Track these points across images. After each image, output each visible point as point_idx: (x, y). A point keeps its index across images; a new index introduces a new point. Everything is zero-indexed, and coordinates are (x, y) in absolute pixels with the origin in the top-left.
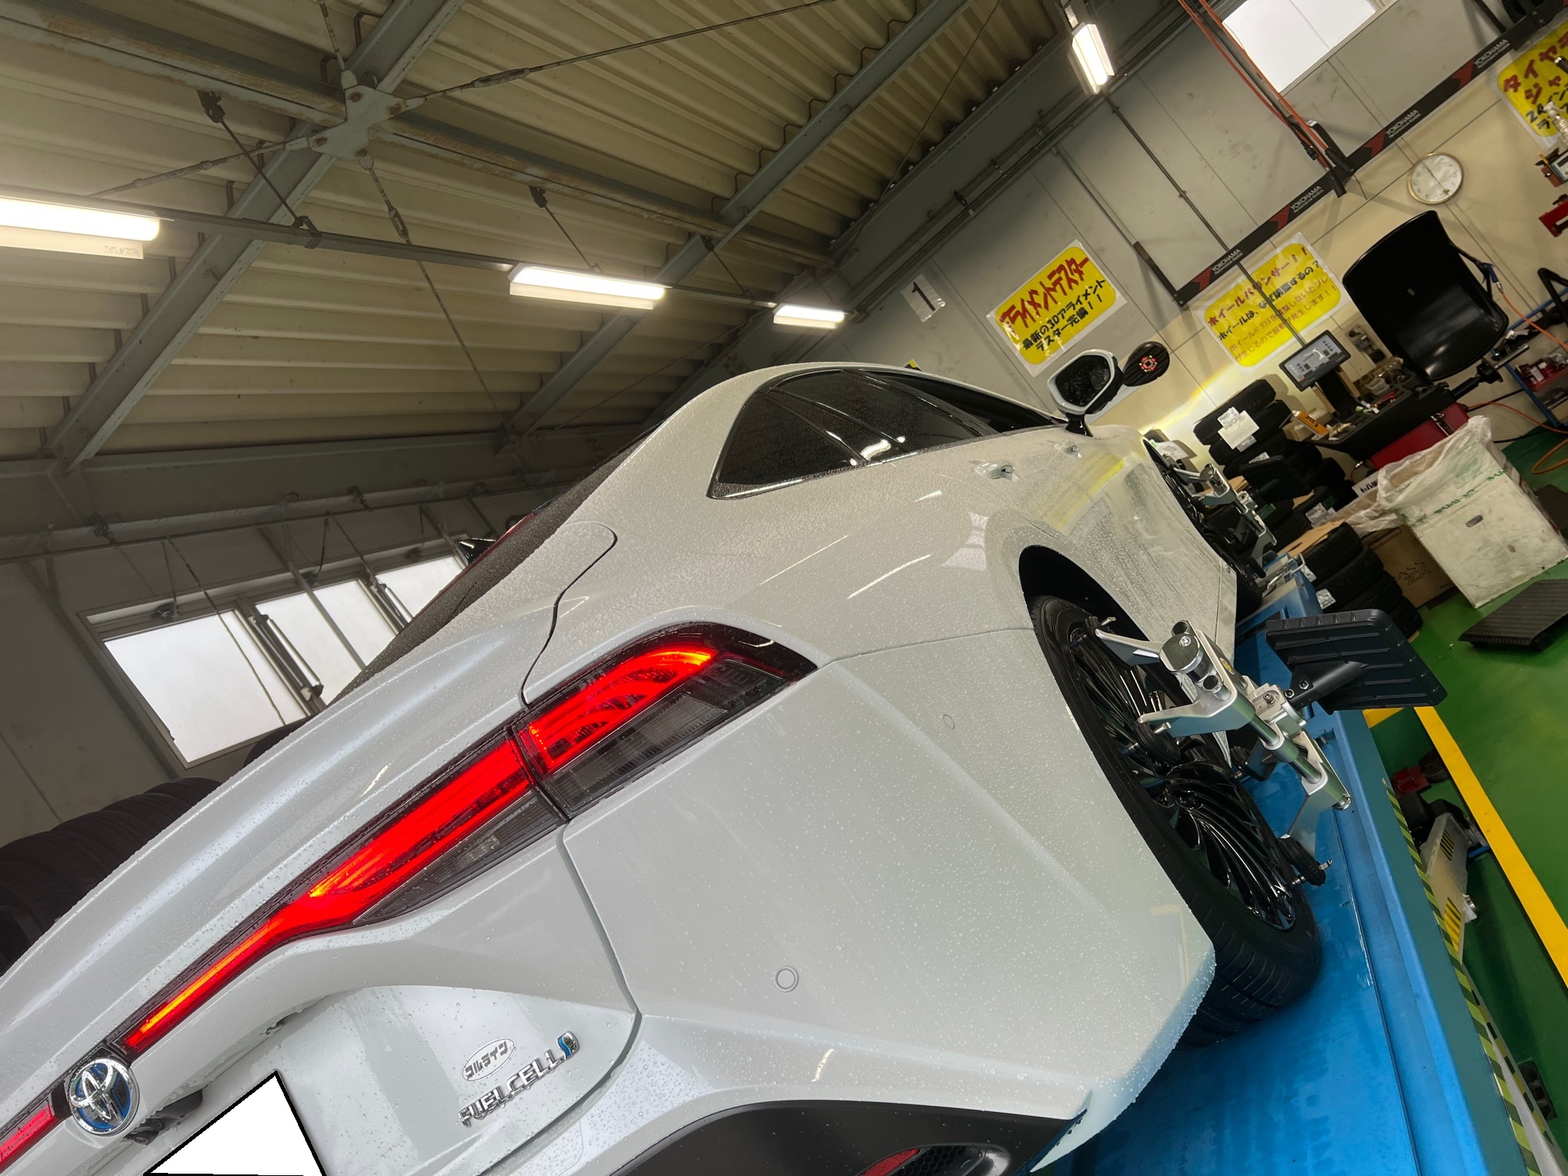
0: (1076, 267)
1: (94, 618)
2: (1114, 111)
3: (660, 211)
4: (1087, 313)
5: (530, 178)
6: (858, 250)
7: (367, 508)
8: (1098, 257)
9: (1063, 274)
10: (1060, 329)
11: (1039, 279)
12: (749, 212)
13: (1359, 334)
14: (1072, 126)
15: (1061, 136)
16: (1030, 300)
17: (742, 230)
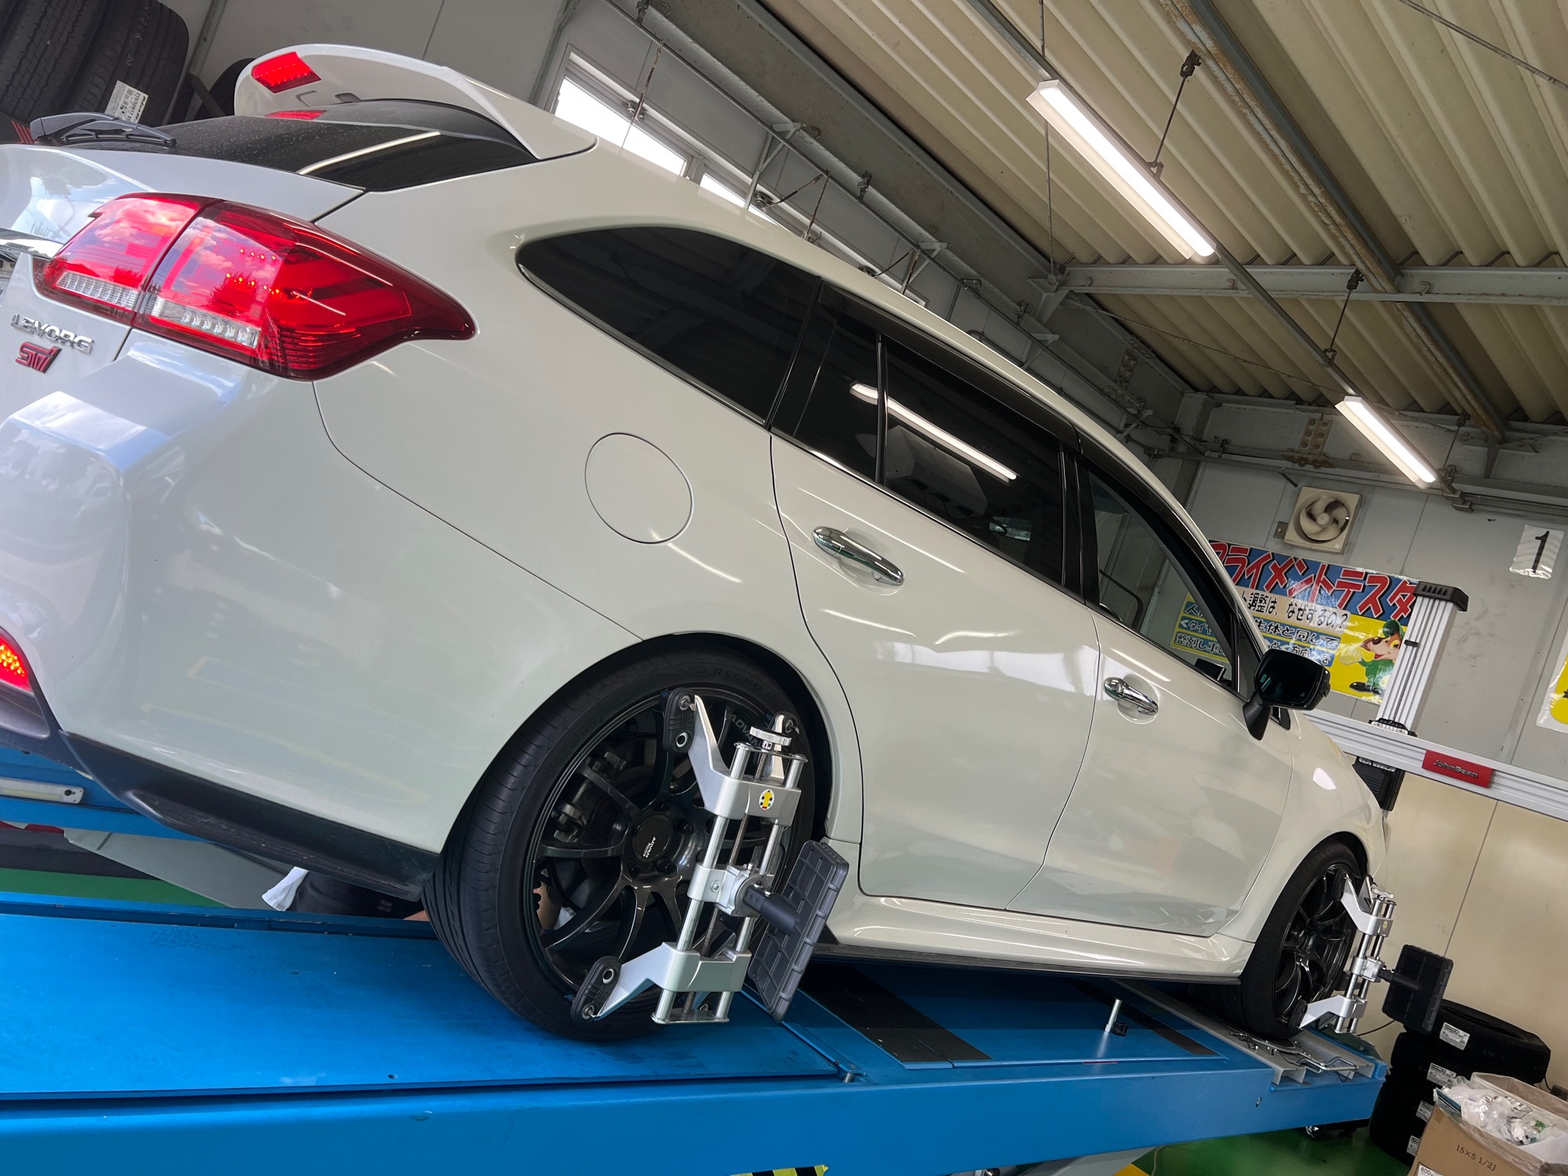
1: (574, 57)
3: (1322, 200)
5: (1194, 39)
6: (1537, 452)
7: (860, 199)
17: (1407, 304)
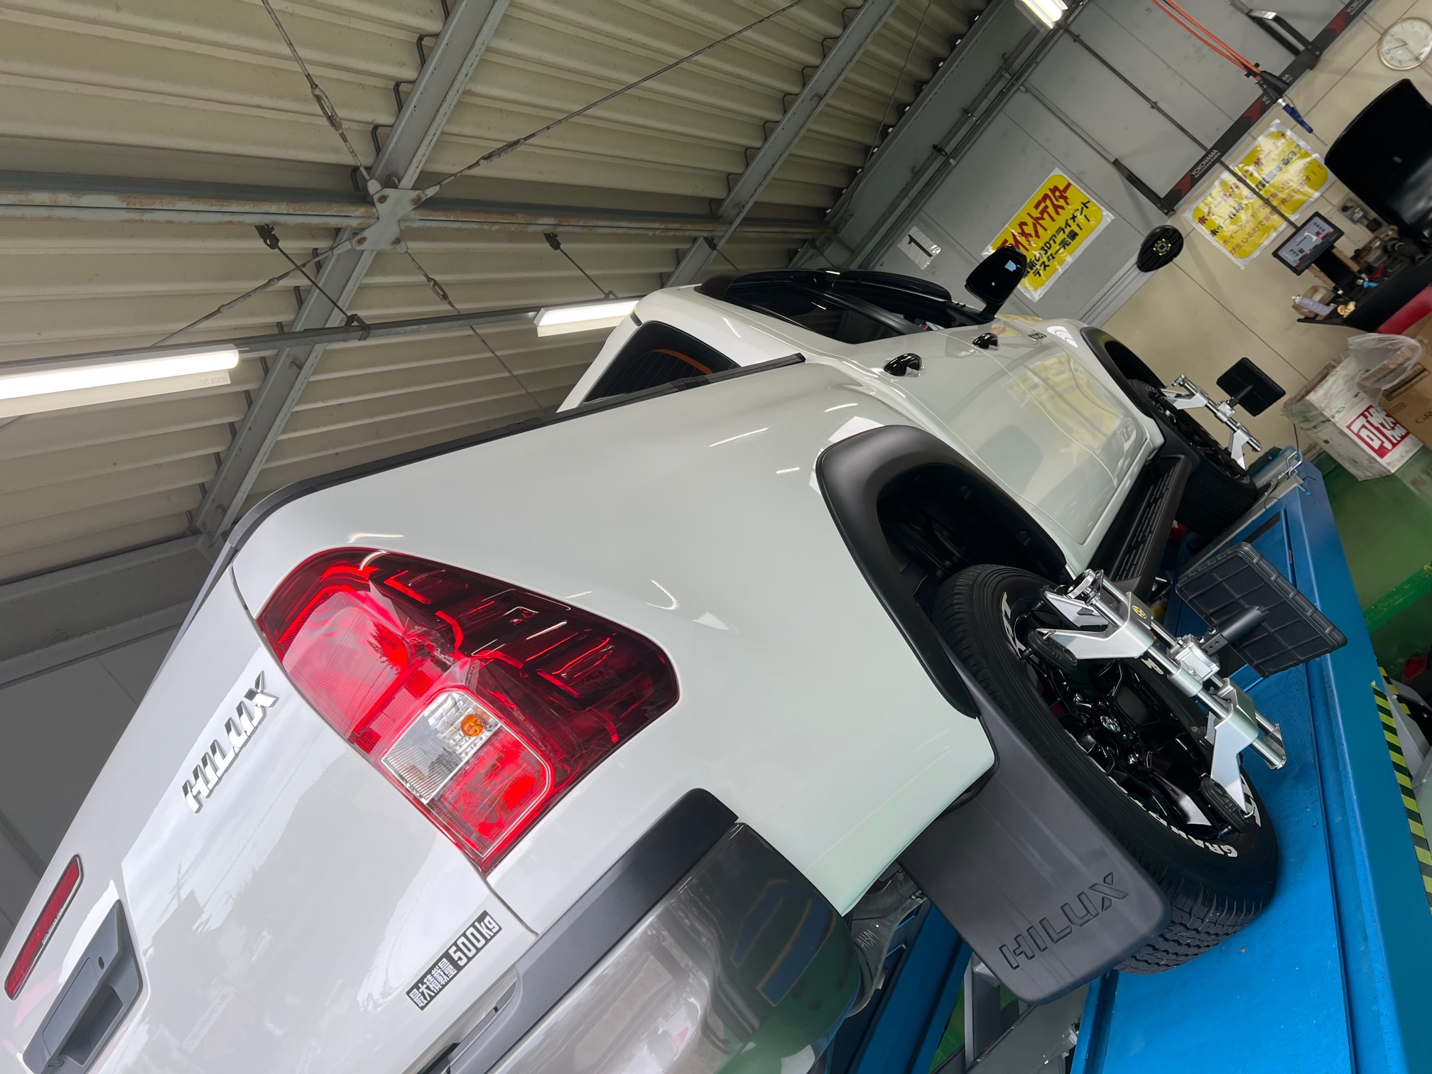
0: (1060, 193)
2: (1075, 41)
3: (662, 227)
4: (1076, 234)
5: (540, 228)
6: (853, 215)
8: (1079, 180)
9: (1048, 202)
10: (1053, 253)
11: (1026, 210)
12: (743, 207)
13: (1352, 207)
14: (1036, 62)
15: (1026, 75)
16: (1020, 232)
17: (741, 224)
